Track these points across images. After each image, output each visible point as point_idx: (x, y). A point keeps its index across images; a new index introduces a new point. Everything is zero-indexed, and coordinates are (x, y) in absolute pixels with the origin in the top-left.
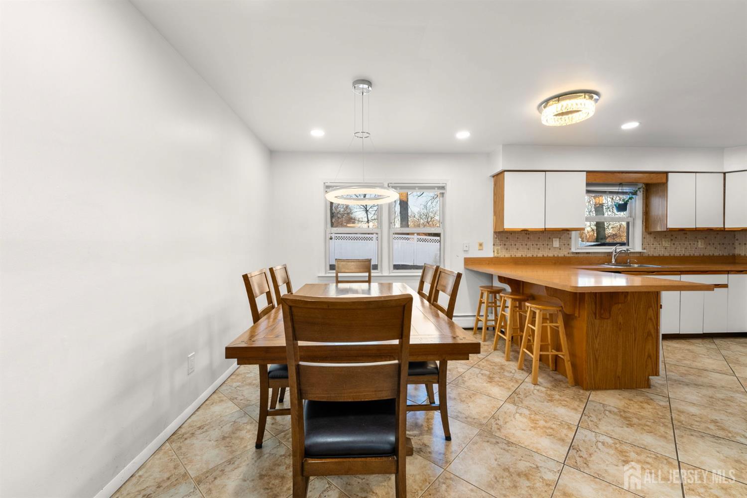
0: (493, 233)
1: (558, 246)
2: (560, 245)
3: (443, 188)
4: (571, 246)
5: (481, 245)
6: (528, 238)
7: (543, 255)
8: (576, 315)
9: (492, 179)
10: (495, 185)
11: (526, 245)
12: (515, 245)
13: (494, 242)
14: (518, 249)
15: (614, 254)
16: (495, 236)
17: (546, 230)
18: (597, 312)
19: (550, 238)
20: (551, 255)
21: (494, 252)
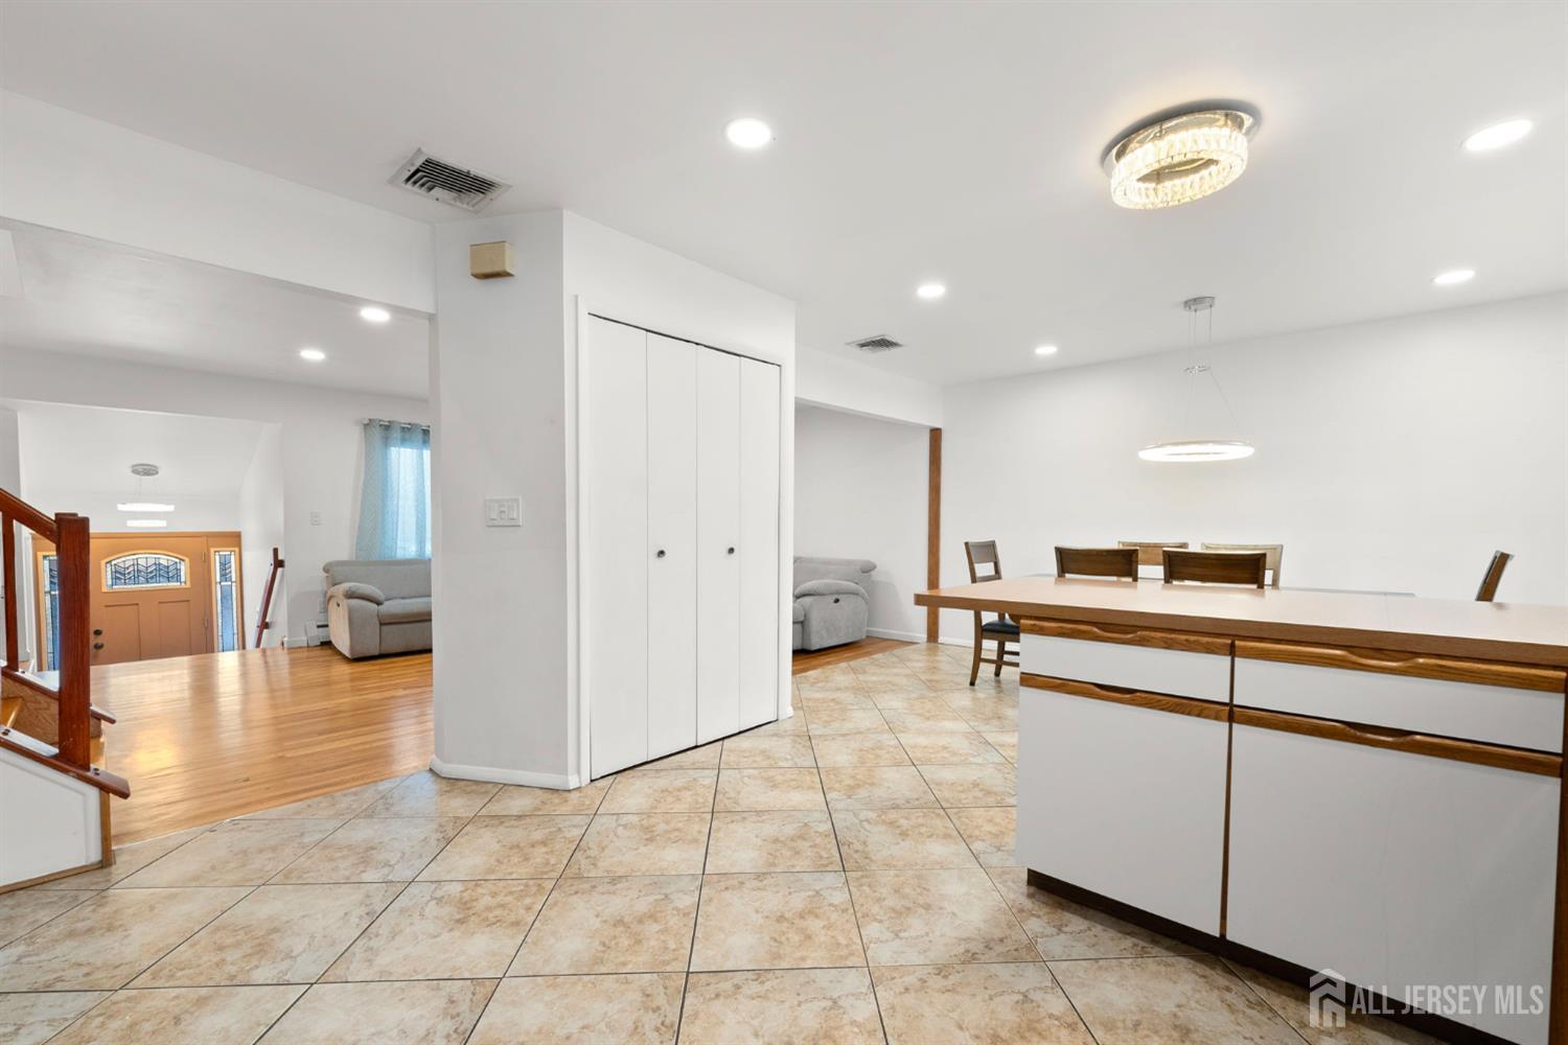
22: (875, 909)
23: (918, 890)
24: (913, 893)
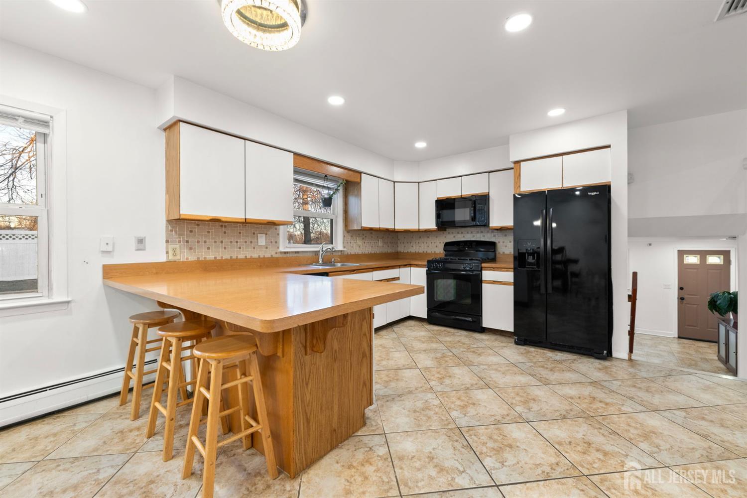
0: (165, 222)
1: (264, 244)
2: (266, 242)
3: (45, 124)
4: (279, 244)
5: (141, 241)
6: (225, 233)
7: (246, 257)
8: (278, 354)
9: (163, 135)
10: (168, 144)
11: (222, 242)
12: (205, 242)
13: (167, 237)
14: (209, 248)
15: (321, 252)
16: (170, 228)
17: (247, 221)
18: (308, 344)
19: (254, 233)
20: (255, 256)
21: (167, 253)
22: (437, 410)
23: (419, 419)
24: (422, 417)
